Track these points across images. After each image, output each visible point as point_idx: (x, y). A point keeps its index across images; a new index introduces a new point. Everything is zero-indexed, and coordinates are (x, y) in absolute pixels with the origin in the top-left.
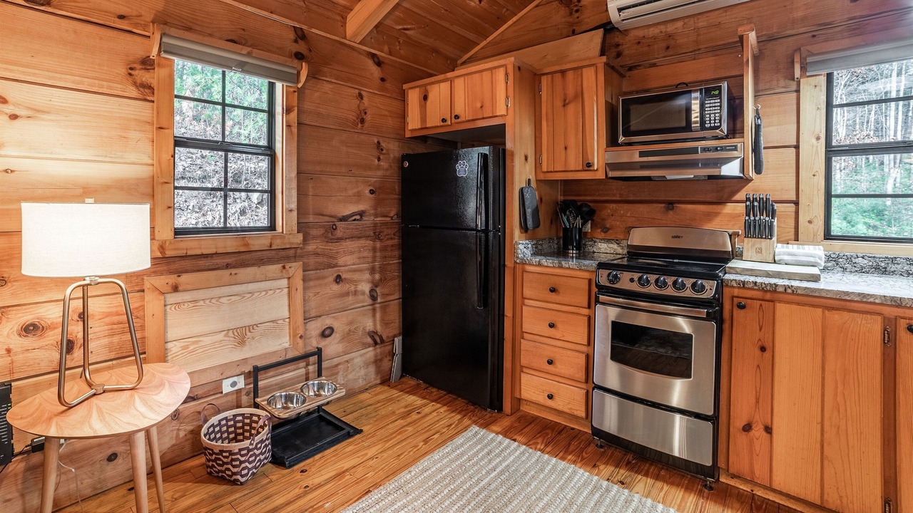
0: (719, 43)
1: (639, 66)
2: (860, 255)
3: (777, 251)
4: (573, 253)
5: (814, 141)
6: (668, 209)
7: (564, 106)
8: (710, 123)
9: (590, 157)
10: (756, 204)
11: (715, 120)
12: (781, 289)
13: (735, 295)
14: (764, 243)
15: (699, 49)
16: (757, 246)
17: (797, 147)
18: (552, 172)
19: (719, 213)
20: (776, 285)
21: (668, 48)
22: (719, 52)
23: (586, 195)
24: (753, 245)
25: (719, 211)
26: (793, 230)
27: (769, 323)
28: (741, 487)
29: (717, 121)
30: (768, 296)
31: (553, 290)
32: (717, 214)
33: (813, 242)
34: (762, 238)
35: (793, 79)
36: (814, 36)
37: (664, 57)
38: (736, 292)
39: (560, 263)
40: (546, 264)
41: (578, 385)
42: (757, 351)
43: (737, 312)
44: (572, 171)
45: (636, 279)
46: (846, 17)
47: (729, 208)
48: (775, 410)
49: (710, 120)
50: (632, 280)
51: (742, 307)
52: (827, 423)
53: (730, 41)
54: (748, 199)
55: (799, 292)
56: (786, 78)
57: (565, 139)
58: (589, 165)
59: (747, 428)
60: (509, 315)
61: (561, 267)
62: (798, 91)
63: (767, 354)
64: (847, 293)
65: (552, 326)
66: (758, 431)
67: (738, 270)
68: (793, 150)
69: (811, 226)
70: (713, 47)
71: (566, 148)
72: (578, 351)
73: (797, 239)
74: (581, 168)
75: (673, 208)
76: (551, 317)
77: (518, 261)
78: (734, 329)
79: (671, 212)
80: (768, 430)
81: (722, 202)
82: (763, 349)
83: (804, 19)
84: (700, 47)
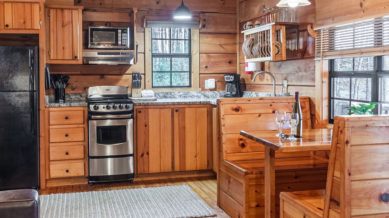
0: (120, 7)
1: (89, 9)
2: (161, 92)
3: (142, 92)
4: (61, 102)
5: (149, 51)
6: (101, 78)
7: (63, 26)
8: (124, 43)
9: (76, 53)
10: (136, 75)
11: (125, 42)
12: (150, 104)
13: (137, 108)
14: (139, 90)
15: (113, 8)
16: (136, 91)
17: (144, 53)
18: (56, 60)
19: (121, 79)
20: (149, 103)
21: (101, 4)
22: (120, 11)
23: (62, 71)
24: (135, 91)
25: (121, 78)
26: (144, 85)
27: (147, 117)
28: (139, 180)
29: (126, 43)
30: (146, 107)
31: (67, 118)
32: (120, 79)
33: (149, 89)
34: (137, 88)
35: (143, 28)
36: (148, 13)
37: (99, 8)
38: (137, 107)
39: (70, 104)
40: (63, 106)
41: (80, 161)
42: (144, 127)
43: (138, 114)
44: (67, 60)
45: (105, 107)
46: (156, 8)
47: (124, 77)
48: (149, 146)
49: (124, 42)
50: (104, 108)
51: (140, 112)
52: (161, 145)
53: (124, 7)
54: (133, 73)
55: (154, 104)
56: (141, 26)
57: (63, 44)
58: (76, 57)
59: (142, 155)
60: (43, 135)
61: (71, 106)
62: (144, 32)
63: (147, 127)
64: (164, 103)
65: (67, 136)
66: (145, 155)
67: (135, 100)
68: (143, 54)
69: (149, 83)
70: (118, 8)
71: (64, 48)
72: (80, 145)
73: (145, 88)
74: (71, 58)
75: (103, 77)
76: (66, 132)
77: (47, 106)
78: (138, 121)
79: (102, 79)
80: (148, 154)
81: (121, 74)
82: (146, 126)
83: (145, 5)
84: (114, 7)
